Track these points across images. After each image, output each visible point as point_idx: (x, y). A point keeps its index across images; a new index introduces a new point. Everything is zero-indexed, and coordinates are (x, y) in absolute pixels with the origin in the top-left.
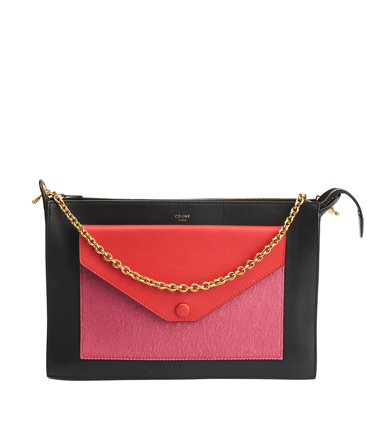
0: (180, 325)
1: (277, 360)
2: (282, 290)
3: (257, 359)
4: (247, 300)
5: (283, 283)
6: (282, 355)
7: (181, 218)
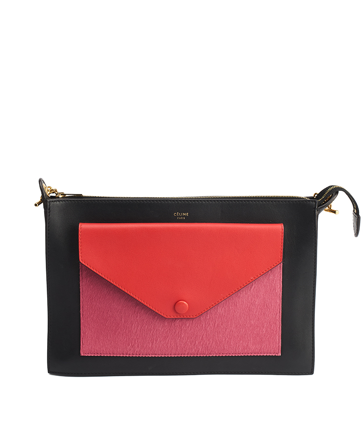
0: (179, 322)
1: (275, 356)
2: (280, 287)
3: (255, 355)
4: (245, 297)
5: (281, 280)
6: (280, 351)
7: (179, 216)
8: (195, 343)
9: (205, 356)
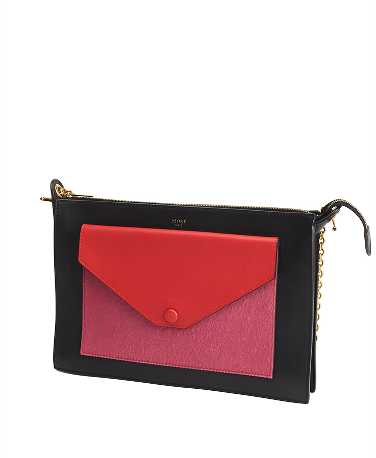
0: (171, 331)
1: (266, 378)
2: (273, 305)
3: (247, 375)
4: (237, 312)
5: (275, 298)
6: (272, 374)
7: (177, 223)
8: (186, 354)
9: (196, 369)
